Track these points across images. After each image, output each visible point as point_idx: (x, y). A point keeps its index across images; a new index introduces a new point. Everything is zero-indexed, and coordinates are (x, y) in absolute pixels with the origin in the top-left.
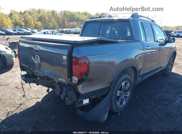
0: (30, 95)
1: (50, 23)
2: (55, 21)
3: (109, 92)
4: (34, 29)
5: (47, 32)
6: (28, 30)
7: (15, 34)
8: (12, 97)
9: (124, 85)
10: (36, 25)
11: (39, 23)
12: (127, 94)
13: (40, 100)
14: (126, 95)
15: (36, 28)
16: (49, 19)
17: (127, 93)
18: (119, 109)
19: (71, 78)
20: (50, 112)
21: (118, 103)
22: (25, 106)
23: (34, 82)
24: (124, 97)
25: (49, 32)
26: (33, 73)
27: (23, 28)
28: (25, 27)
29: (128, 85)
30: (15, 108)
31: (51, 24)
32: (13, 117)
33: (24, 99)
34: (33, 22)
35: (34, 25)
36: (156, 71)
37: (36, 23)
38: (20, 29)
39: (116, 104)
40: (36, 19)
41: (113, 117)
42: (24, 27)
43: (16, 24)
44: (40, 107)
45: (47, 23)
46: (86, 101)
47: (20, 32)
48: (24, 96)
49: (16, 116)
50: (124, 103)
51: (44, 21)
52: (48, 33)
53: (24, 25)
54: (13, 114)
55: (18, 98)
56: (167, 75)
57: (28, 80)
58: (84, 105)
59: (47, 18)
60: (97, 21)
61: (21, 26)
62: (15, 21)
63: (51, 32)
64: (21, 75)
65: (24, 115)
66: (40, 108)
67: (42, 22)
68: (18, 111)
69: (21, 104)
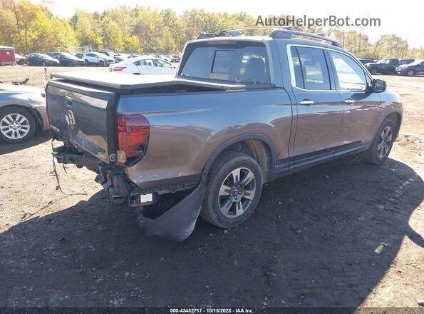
0: (72, 189)
1: (158, 39)
2: (170, 34)
3: (198, 185)
4: (122, 52)
5: (145, 60)
6: (108, 55)
7: (81, 64)
8: (38, 190)
9: (237, 176)
10: (126, 42)
11: (135, 40)
12: (249, 194)
13: (86, 198)
14: (246, 197)
15: (127, 51)
16: (157, 29)
17: (247, 192)
18: (226, 221)
19: (116, 153)
20: (98, 220)
21: (225, 210)
22: (58, 207)
23: (72, 161)
24: (239, 199)
25: (148, 62)
26: (71, 144)
27: (97, 51)
28: (105, 47)
29: (250, 175)
30: (38, 209)
31: (160, 42)
32: (30, 223)
33: (58, 193)
34: (120, 36)
35: (123, 43)
36: (334, 153)
37: (127, 39)
38: (92, 53)
39: (217, 211)
40: (127, 28)
41: (212, 235)
42: (101, 48)
43: (85, 42)
44: (83, 210)
45: (152, 38)
46: (147, 198)
47: (90, 59)
48: (58, 188)
49: (37, 222)
50: (240, 211)
51: (146, 35)
52: (145, 64)
53: (102, 43)
54: (31, 218)
55: (48, 192)
56: (372, 164)
57: (62, 157)
58: (144, 205)
59: (152, 27)
60: (209, 43)
61: (96, 47)
62: (83, 34)
63: (152, 62)
64: (53, 148)
65: (50, 220)
66: (83, 212)
67: (141, 37)
68: (42, 214)
69: (51, 202)
